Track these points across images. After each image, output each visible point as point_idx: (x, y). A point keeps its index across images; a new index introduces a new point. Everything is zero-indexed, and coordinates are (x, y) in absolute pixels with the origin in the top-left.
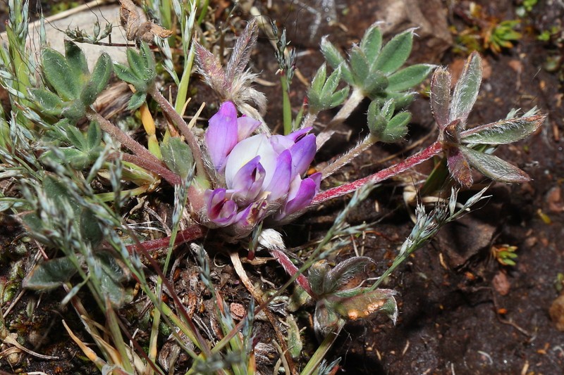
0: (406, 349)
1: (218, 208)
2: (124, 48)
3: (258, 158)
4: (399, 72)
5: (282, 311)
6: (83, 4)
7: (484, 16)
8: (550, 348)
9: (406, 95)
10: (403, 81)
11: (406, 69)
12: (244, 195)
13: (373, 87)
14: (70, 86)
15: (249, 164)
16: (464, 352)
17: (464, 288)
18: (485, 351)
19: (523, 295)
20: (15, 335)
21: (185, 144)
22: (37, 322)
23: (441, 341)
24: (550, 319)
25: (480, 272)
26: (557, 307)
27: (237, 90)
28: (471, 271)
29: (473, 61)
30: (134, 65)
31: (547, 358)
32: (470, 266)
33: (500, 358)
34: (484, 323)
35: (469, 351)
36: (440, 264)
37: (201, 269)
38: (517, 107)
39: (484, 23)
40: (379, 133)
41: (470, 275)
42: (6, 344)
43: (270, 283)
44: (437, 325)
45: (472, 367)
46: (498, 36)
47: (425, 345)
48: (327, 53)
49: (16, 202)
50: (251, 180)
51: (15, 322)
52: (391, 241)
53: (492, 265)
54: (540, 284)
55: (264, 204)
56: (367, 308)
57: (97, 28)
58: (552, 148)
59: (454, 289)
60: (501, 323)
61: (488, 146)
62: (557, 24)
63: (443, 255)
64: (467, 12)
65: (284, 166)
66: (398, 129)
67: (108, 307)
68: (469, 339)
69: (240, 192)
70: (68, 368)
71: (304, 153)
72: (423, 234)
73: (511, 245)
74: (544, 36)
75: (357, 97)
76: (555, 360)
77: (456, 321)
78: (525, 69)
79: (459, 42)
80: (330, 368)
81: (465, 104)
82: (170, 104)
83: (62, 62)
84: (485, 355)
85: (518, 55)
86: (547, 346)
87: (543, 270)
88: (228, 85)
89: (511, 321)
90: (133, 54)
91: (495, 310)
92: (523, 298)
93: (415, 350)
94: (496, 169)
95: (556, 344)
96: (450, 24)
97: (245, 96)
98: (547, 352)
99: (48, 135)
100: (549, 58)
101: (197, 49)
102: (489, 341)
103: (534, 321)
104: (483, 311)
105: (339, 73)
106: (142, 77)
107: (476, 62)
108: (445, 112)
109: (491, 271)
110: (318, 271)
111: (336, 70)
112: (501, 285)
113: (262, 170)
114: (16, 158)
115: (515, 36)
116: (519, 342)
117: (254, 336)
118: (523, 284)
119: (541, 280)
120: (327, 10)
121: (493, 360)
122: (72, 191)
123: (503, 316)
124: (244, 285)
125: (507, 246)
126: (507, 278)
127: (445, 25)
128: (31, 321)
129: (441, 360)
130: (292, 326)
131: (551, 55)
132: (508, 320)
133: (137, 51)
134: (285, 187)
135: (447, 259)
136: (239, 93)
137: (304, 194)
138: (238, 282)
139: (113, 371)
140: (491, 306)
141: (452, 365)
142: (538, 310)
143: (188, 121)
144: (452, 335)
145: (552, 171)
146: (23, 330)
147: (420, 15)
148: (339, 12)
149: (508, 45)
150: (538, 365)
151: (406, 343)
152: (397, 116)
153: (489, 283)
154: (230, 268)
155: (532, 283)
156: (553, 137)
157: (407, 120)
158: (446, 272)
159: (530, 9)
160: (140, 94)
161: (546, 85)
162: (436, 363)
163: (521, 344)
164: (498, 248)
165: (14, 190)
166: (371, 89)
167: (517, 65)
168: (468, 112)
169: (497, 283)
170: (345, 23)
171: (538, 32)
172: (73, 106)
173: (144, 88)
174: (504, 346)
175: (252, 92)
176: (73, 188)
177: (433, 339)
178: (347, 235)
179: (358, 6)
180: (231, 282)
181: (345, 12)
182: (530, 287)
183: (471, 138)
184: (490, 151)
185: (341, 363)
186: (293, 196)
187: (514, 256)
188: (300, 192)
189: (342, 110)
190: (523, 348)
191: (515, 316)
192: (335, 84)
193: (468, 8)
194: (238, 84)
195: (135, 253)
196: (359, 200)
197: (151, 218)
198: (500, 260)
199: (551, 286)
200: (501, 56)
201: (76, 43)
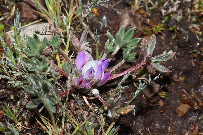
0: (134, 124)
1: (80, 83)
2: (51, 36)
3: (93, 67)
4: (130, 41)
5: (99, 113)
6: (31, 23)
7: (152, 23)
8: (177, 122)
9: (133, 47)
10: (131, 43)
11: (132, 40)
12: (88, 79)
13: (123, 45)
14: (35, 47)
15: (90, 69)
16: (151, 124)
17: (151, 105)
18: (157, 124)
19: (167, 107)
20: (20, 123)
21: (69, 64)
22: (27, 119)
23: (144, 121)
24: (176, 113)
25: (155, 100)
26: (178, 110)
27: (83, 47)
28: (152, 100)
29: (153, 37)
30: (54, 41)
31: (176, 125)
32: (152, 98)
33: (162, 125)
34: (157, 115)
35: (152, 124)
36: (144, 98)
37: (78, 101)
38: (166, 50)
39: (152, 25)
40: (127, 59)
41: (152, 101)
42: (18, 125)
43: (95, 105)
44: (143, 116)
45: (153, 128)
46: (157, 29)
47: (140, 122)
48: (109, 35)
49: (21, 82)
50: (91, 74)
51: (20, 119)
52: (128, 91)
53: (158, 98)
54: (173, 103)
55: (94, 81)
56: (126, 111)
57: (43, 30)
58: (175, 62)
59: (148, 105)
60: (162, 115)
61: (158, 62)
62: (175, 25)
63: (144, 95)
64: (147, 22)
65: (100, 69)
66: (133, 58)
67: (51, 113)
68: (152, 120)
69: (87, 78)
70: (36, 132)
71: (105, 66)
72: (142, 89)
73: (164, 92)
74: (171, 29)
75: (118, 48)
76: (178, 126)
77: (148, 115)
78: (165, 39)
79: (145, 31)
80: (116, 129)
81: (151, 50)
82: (64, 52)
83: (33, 40)
84: (157, 125)
85: (163, 34)
86: (175, 121)
87: (173, 99)
88: (80, 46)
89: (164, 114)
90: (53, 37)
91: (160, 111)
92: (168, 107)
93: (137, 124)
94: (161, 69)
95: (178, 121)
96: (142, 26)
97: (86, 49)
98: (176, 123)
99: (29, 62)
100: (172, 35)
101: (71, 35)
102: (158, 121)
103: (171, 114)
104: (156, 112)
105: (114, 41)
106: (56, 44)
107: (154, 37)
108: (146, 52)
109: (158, 100)
110: (112, 100)
111: (112, 40)
112: (161, 104)
113: (94, 71)
114: (21, 69)
115: (162, 29)
116: (167, 121)
117: (94, 120)
118: (167, 103)
119: (173, 102)
120: (104, 22)
121: (160, 126)
122: (41, 79)
123: (162, 113)
124: (87, 106)
125: (163, 92)
126: (163, 101)
127: (140, 26)
128: (25, 118)
129: (145, 127)
130: (102, 118)
131: (173, 34)
132: (163, 114)
133: (55, 36)
134: (100, 76)
135: (146, 96)
136: (84, 48)
137: (105, 78)
138: (86, 105)
139: (52, 132)
140: (159, 110)
141: (148, 128)
142: (172, 111)
143: (69, 57)
144: (147, 119)
145: (175, 69)
146: (22, 121)
147: (133, 23)
148: (108, 23)
149: (160, 31)
150: (173, 127)
151: (134, 122)
152: (132, 54)
153: (158, 103)
154: (83, 101)
155: (170, 103)
156: (175, 59)
157: (135, 55)
158: (145, 100)
159: (166, 20)
160: (56, 49)
161: (172, 43)
162: (143, 128)
163: (168, 121)
164: (160, 93)
165: (16, 79)
166: (122, 46)
167: (163, 38)
168: (152, 52)
169: (160, 103)
170: (110, 26)
171: (169, 27)
172: (37, 53)
173: (57, 47)
174: (163, 122)
175: (88, 48)
176: (41, 78)
177: (142, 120)
178: (122, 89)
179: (114, 21)
180: (83, 105)
181: (110, 23)
182: (169, 104)
183: (153, 60)
184: (158, 63)
185: (119, 127)
186: (102, 79)
187: (165, 95)
188: (104, 77)
189: (113, 52)
190: (168, 122)
191: (166, 113)
192: (112, 45)
193: (147, 21)
194: (83, 45)
195: (59, 96)
196: (125, 79)
197: (59, 86)
198: (161, 96)
199: (176, 103)
200: (158, 35)
201: (36, 34)
